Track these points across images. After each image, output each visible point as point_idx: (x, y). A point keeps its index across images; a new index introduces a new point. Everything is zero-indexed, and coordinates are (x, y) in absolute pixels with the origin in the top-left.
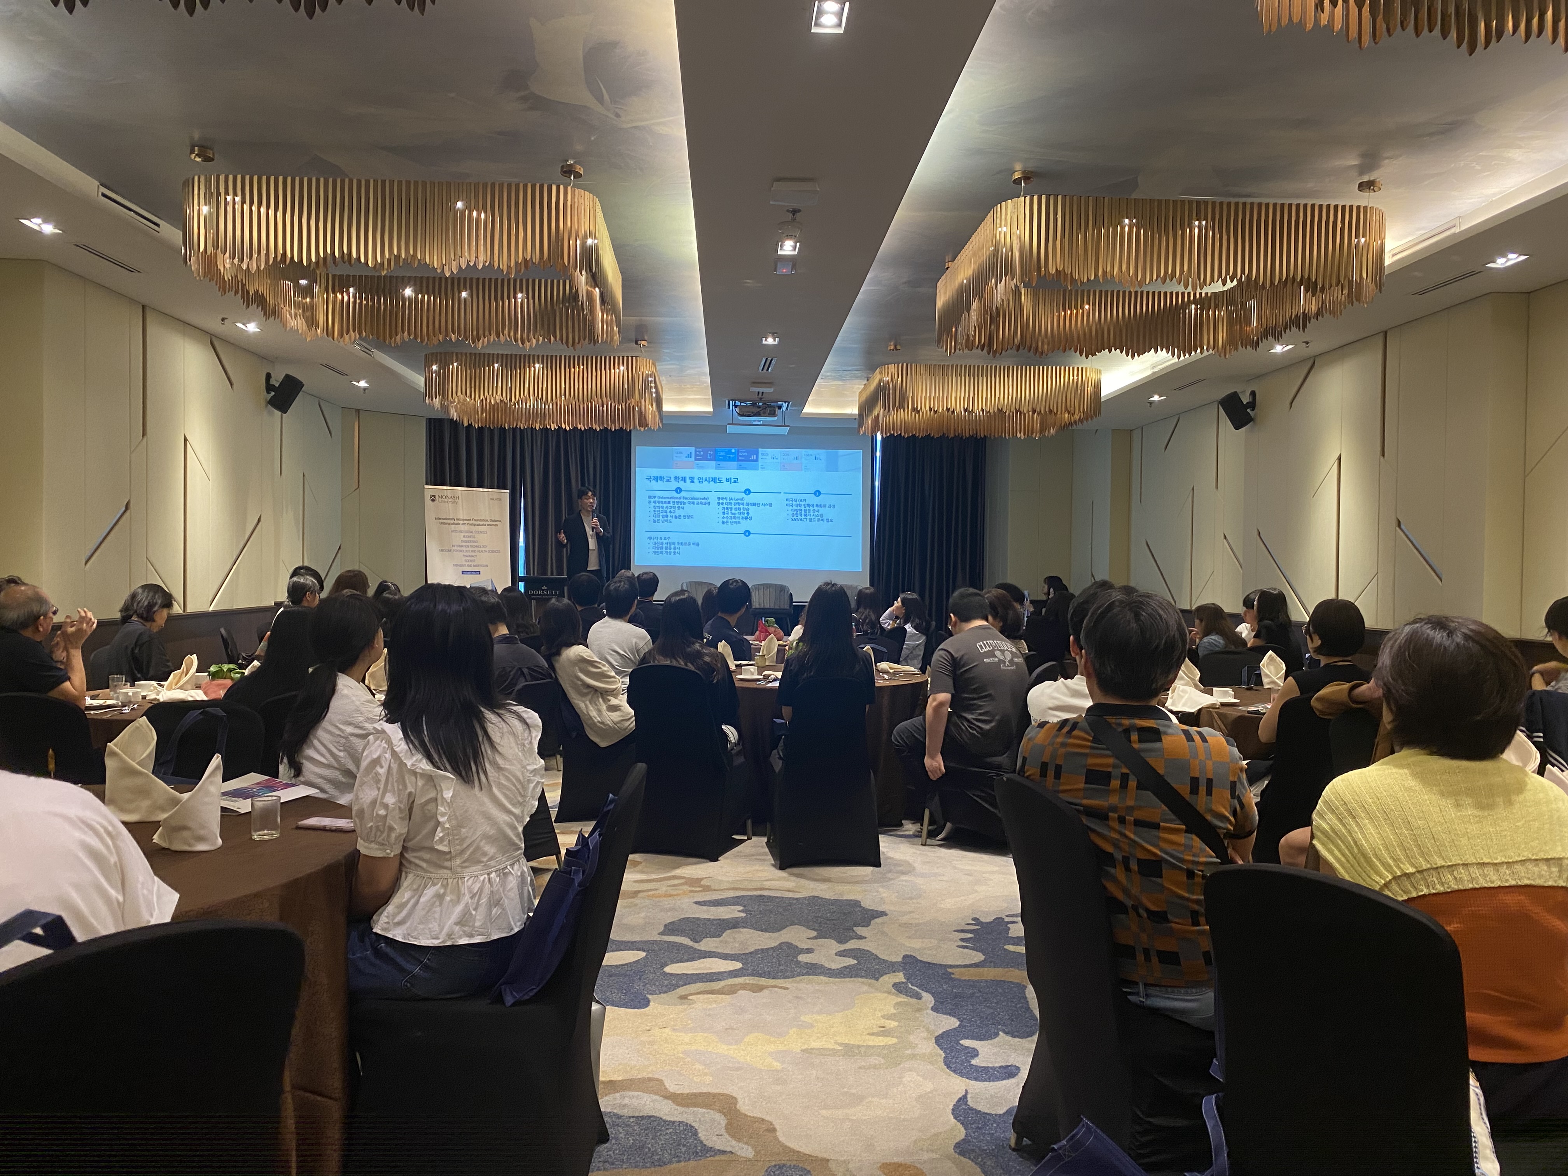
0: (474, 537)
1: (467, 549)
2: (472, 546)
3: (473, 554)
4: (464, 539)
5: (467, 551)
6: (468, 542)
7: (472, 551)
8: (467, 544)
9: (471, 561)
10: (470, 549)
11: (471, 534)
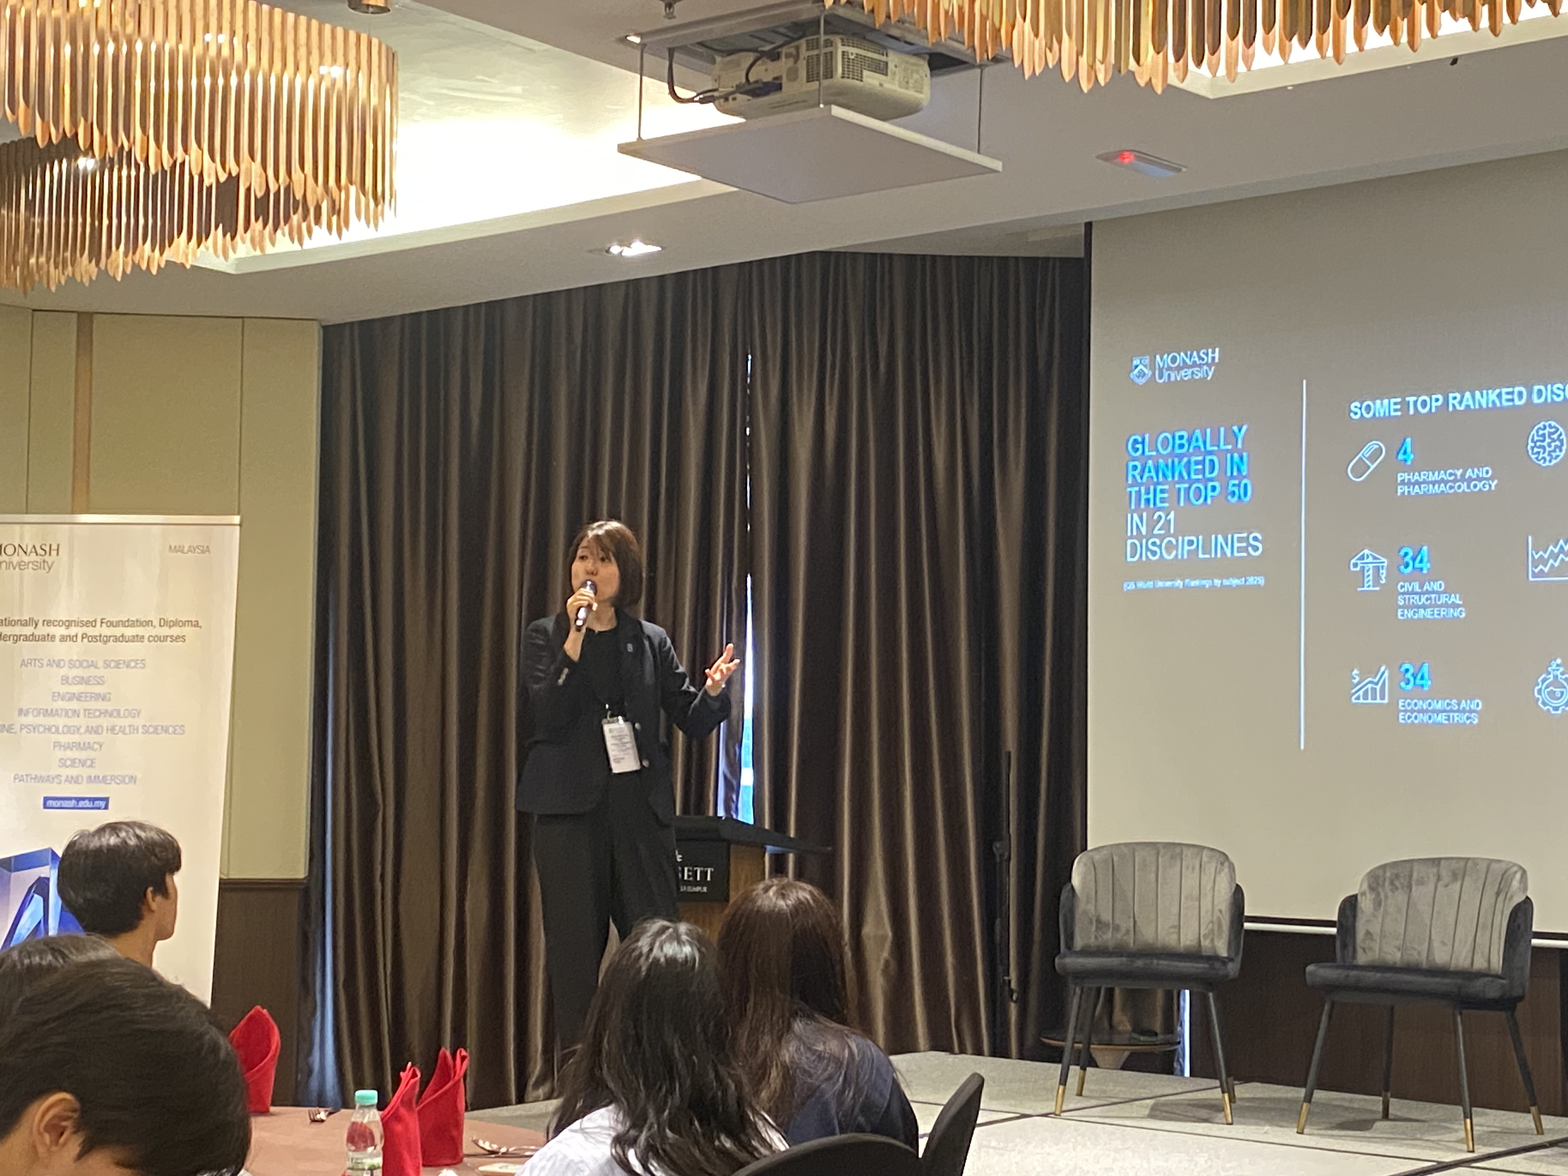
0: (100, 681)
1: (74, 722)
2: (88, 712)
3: (92, 738)
4: (64, 689)
5: (69, 730)
6: (78, 697)
7: (90, 730)
8: (74, 705)
9: (83, 763)
10: (82, 721)
11: (92, 672)
